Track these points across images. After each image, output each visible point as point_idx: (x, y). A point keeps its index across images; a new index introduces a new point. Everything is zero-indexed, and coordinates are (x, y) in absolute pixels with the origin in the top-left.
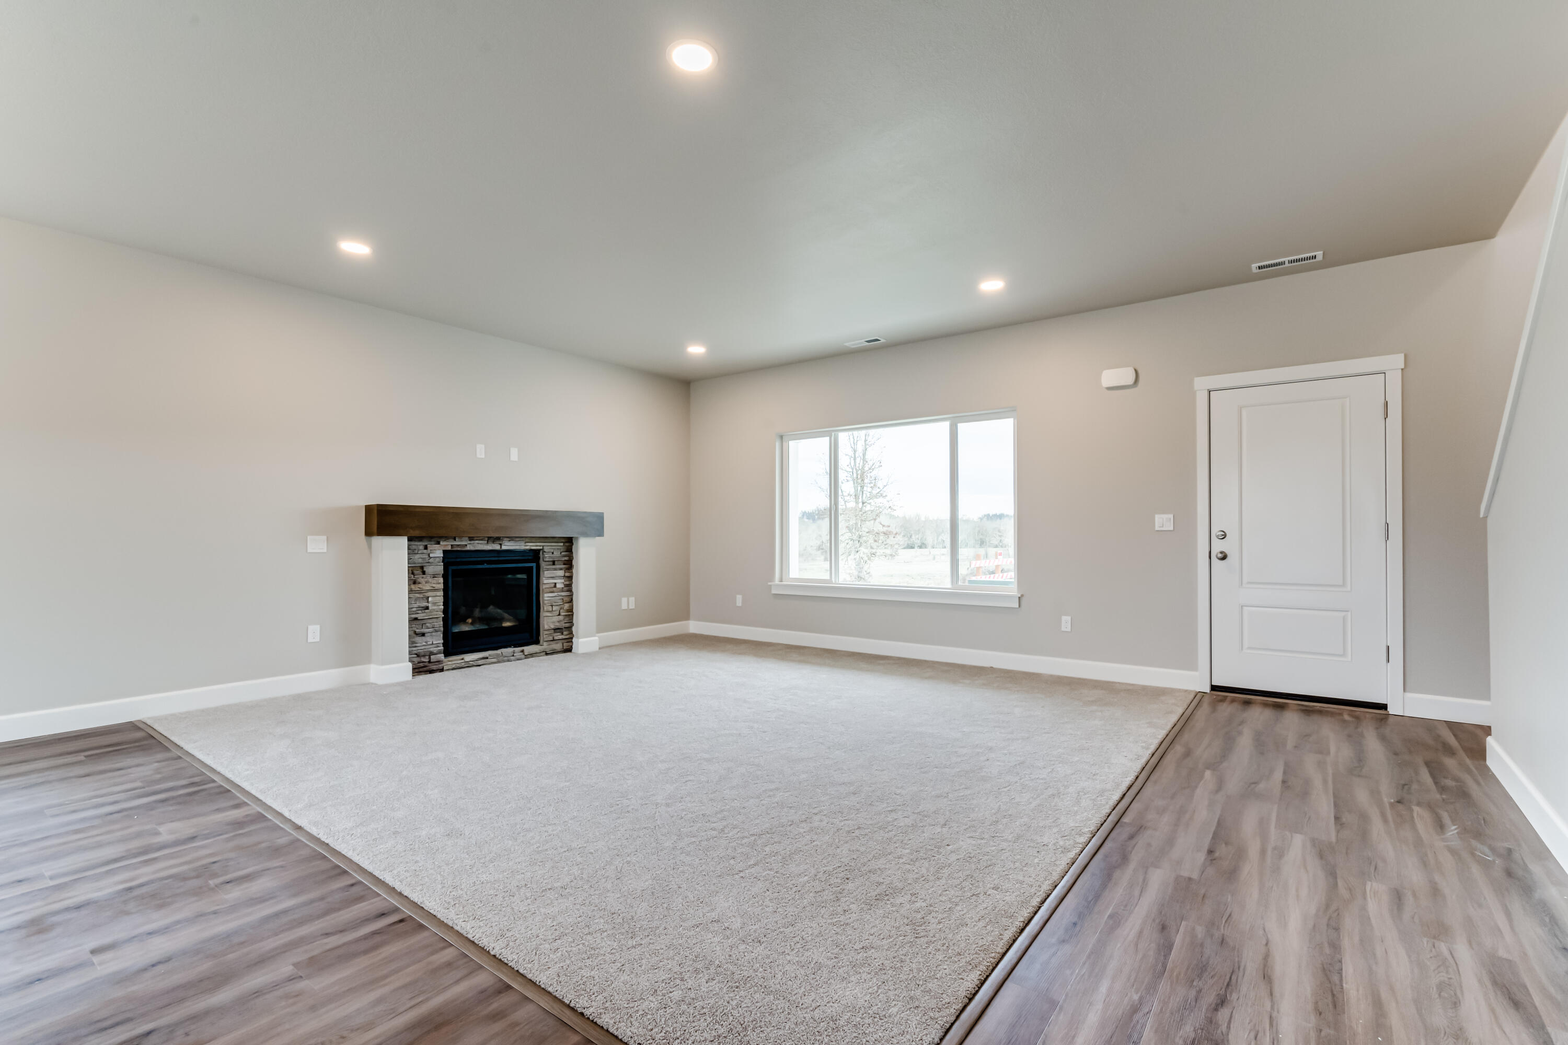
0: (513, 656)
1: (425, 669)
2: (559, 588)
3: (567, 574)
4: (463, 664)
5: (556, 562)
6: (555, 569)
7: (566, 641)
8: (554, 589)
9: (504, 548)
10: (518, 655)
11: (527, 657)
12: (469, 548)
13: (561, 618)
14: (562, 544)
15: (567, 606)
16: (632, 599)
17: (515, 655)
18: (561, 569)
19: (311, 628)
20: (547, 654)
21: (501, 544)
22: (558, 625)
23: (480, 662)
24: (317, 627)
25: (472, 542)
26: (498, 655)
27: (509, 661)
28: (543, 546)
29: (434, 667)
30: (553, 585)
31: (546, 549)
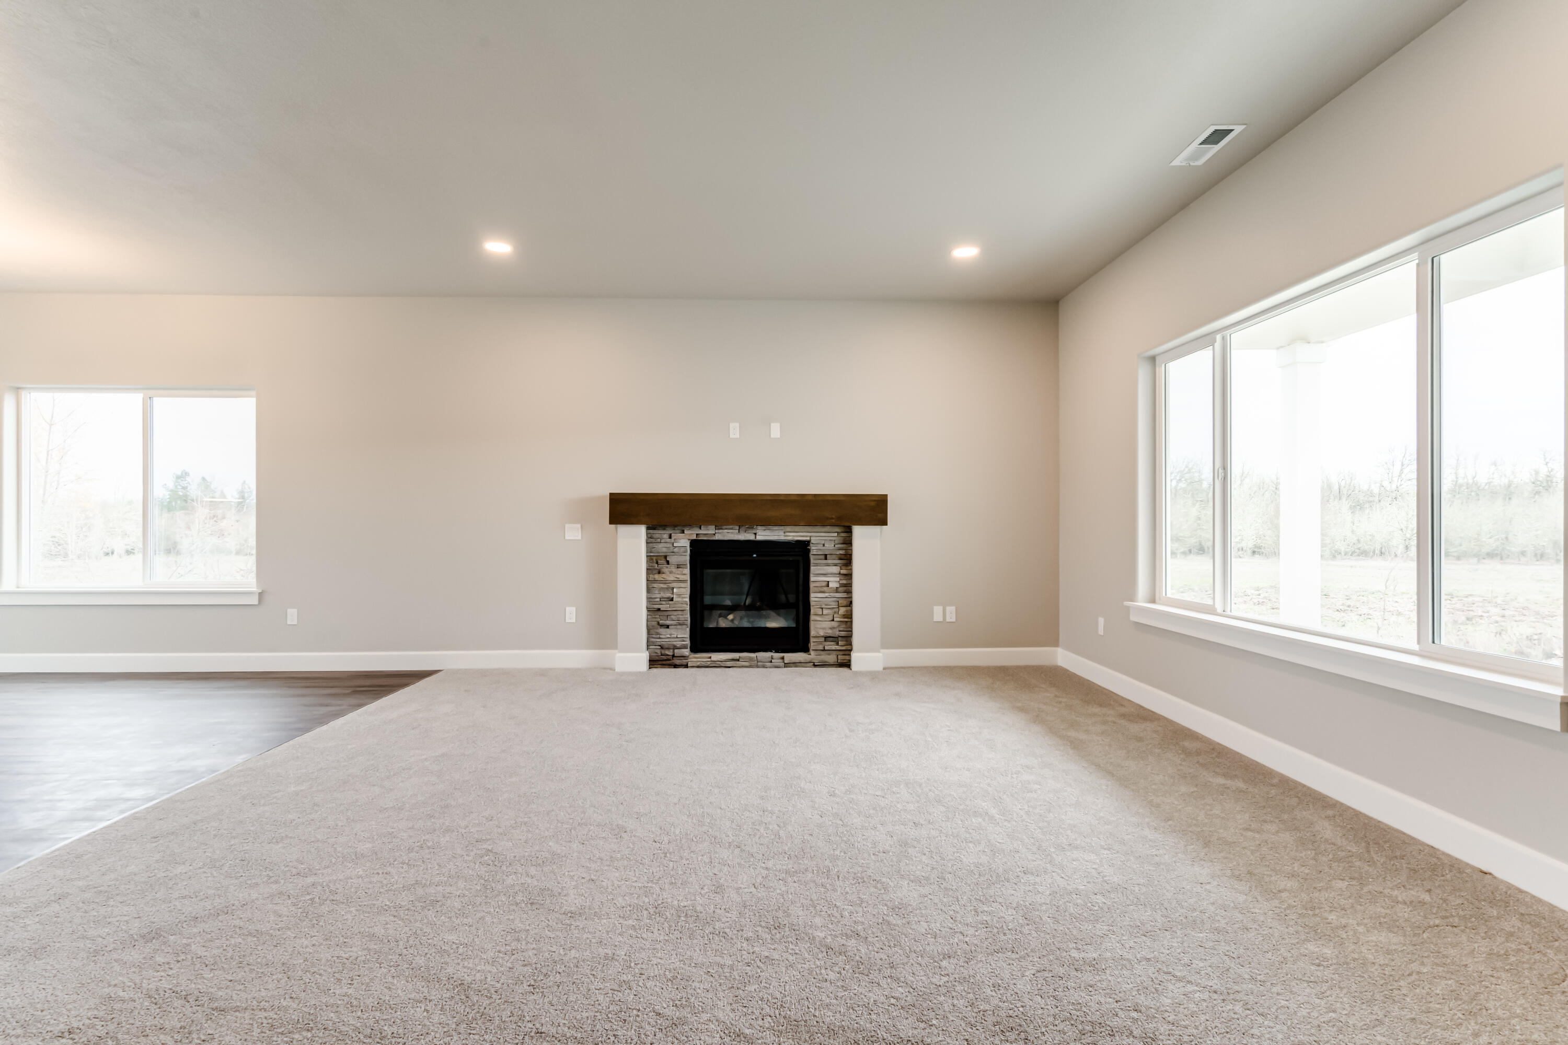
0: (771, 662)
1: (668, 662)
2: (831, 588)
3: (843, 572)
4: (709, 663)
5: (828, 556)
6: (828, 565)
7: (842, 653)
8: (826, 589)
9: (759, 538)
10: (777, 662)
11: (787, 665)
12: (717, 537)
13: (834, 624)
14: (836, 534)
15: (842, 610)
16: (951, 610)
17: (773, 661)
18: (836, 565)
19: (568, 609)
20: (815, 666)
21: (755, 534)
22: (830, 632)
23: (729, 664)
24: (573, 609)
25: (720, 531)
26: (751, 659)
27: (764, 667)
28: (810, 536)
29: (677, 662)
30: (825, 584)
31: (813, 540)
